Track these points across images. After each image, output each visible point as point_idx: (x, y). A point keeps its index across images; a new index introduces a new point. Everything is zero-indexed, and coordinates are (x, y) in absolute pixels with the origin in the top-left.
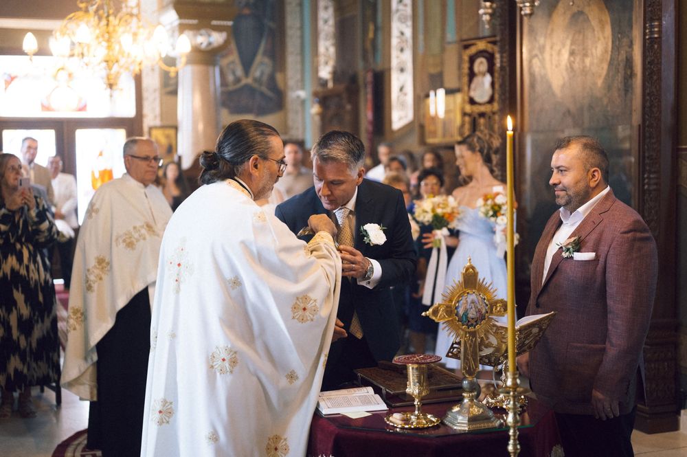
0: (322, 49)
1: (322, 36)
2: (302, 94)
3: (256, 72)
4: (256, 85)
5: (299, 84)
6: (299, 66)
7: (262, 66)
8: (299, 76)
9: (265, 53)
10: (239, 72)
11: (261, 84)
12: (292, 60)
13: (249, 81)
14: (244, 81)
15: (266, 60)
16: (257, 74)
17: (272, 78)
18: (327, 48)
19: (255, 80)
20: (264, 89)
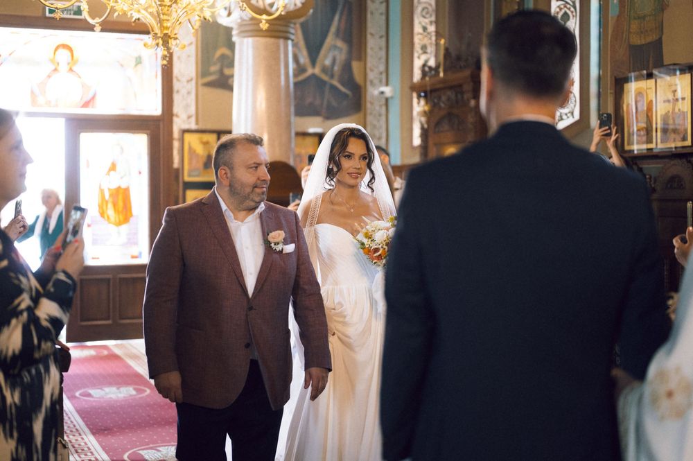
0: (418, 29)
1: (418, 10)
2: (388, 91)
3: (326, 58)
4: (325, 78)
5: (384, 76)
6: (383, 53)
7: (333, 51)
8: (382, 68)
9: (337, 34)
10: (304, 59)
11: (332, 76)
12: (374, 44)
13: (317, 71)
14: (310, 71)
15: (340, 43)
16: (328, 62)
17: (347, 67)
18: (425, 28)
19: (324, 70)
20: (335, 83)
